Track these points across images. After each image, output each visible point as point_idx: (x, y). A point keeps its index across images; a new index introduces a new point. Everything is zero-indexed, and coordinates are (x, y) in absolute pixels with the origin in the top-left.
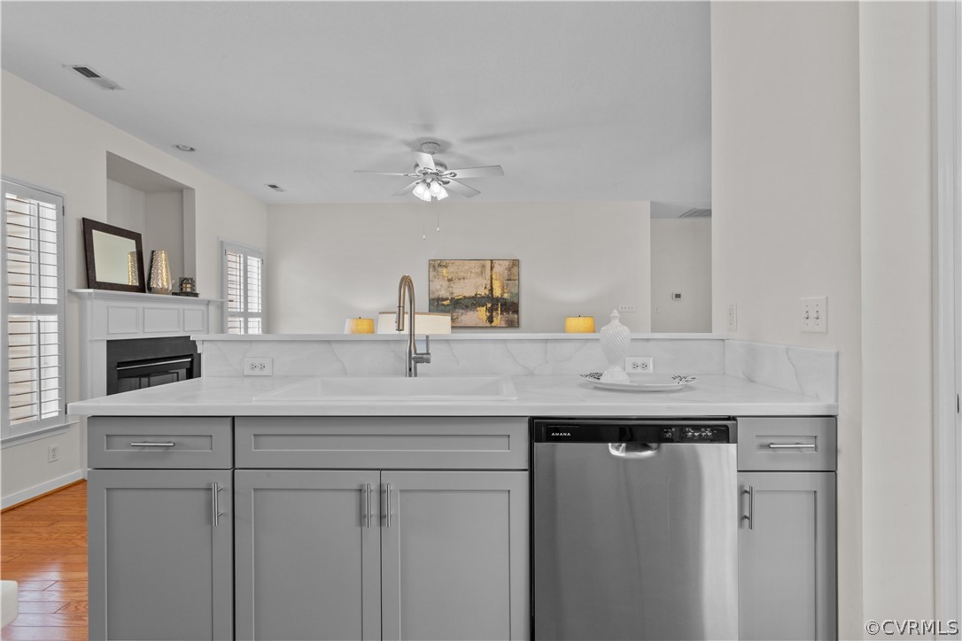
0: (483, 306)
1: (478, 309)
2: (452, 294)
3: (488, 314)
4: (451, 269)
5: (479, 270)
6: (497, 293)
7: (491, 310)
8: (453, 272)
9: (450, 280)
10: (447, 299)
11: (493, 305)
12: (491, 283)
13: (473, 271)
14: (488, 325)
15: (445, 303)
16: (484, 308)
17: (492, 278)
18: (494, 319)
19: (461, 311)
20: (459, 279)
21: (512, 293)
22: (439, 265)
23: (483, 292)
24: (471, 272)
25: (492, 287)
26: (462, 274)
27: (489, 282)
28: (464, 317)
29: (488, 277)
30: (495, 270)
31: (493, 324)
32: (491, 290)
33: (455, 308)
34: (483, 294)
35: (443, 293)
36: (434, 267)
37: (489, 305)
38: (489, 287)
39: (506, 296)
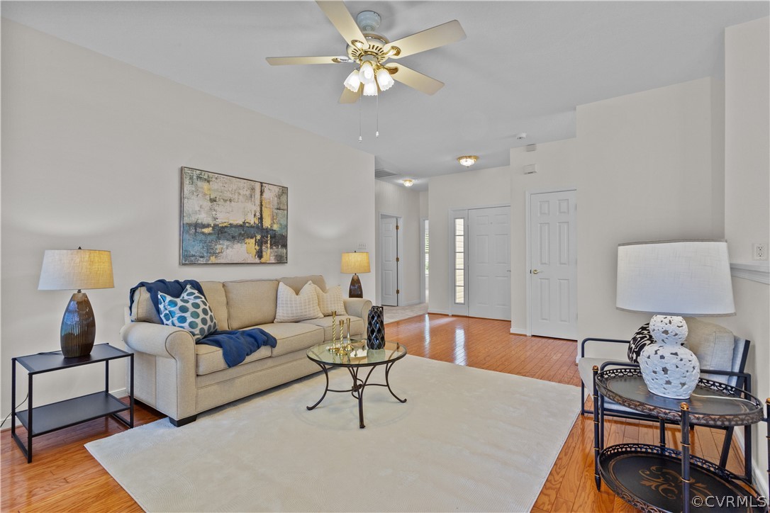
0: (252, 238)
1: (247, 241)
2: (216, 219)
3: (257, 248)
4: (215, 185)
5: (248, 193)
6: (267, 223)
7: (261, 243)
8: (217, 190)
9: (213, 200)
10: (208, 226)
11: (262, 237)
12: (261, 210)
13: (241, 192)
14: (257, 260)
15: (206, 231)
16: (253, 241)
17: (261, 205)
18: (264, 253)
19: (226, 243)
20: (225, 201)
21: (281, 224)
22: (199, 178)
23: (252, 220)
24: (239, 194)
25: (261, 215)
26: (228, 195)
27: (259, 209)
28: (229, 251)
29: (258, 202)
30: (265, 195)
31: (263, 260)
32: (261, 219)
33: (219, 238)
34: (252, 223)
35: (204, 218)
36: (191, 178)
37: (259, 237)
38: (258, 214)
39: (275, 227)
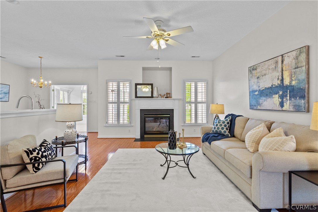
0: (276, 94)
1: (274, 96)
2: (259, 87)
3: (280, 100)
4: (258, 70)
5: (273, 66)
6: (287, 82)
7: (282, 97)
8: (259, 72)
9: (258, 78)
10: (256, 91)
11: (283, 92)
12: (282, 74)
13: (270, 68)
14: (280, 109)
15: (257, 93)
16: (277, 96)
17: (282, 70)
18: (285, 104)
19: (264, 98)
20: (263, 76)
21: (299, 80)
22: (253, 69)
23: (277, 82)
24: (269, 69)
25: (282, 77)
26: (264, 72)
27: (281, 74)
28: (265, 103)
29: (280, 70)
30: (285, 63)
31: (284, 108)
32: (282, 80)
33: (261, 96)
34: (277, 84)
35: (255, 87)
36: (251, 71)
37: (281, 93)
38: (280, 77)
39: (294, 83)
